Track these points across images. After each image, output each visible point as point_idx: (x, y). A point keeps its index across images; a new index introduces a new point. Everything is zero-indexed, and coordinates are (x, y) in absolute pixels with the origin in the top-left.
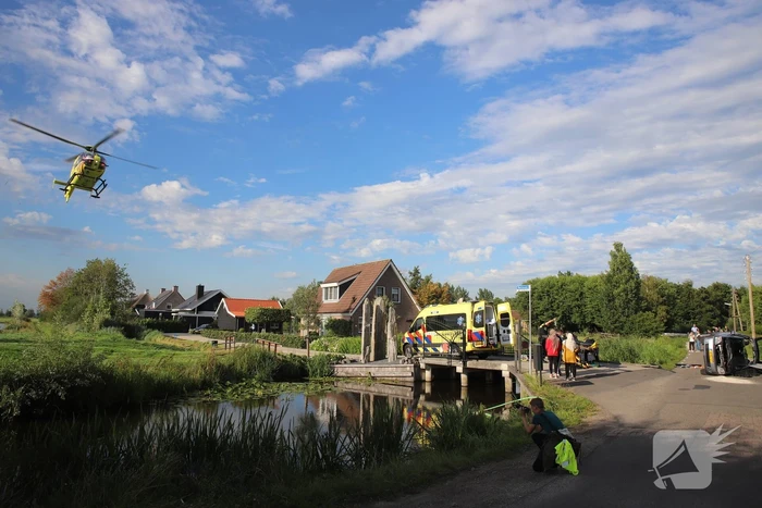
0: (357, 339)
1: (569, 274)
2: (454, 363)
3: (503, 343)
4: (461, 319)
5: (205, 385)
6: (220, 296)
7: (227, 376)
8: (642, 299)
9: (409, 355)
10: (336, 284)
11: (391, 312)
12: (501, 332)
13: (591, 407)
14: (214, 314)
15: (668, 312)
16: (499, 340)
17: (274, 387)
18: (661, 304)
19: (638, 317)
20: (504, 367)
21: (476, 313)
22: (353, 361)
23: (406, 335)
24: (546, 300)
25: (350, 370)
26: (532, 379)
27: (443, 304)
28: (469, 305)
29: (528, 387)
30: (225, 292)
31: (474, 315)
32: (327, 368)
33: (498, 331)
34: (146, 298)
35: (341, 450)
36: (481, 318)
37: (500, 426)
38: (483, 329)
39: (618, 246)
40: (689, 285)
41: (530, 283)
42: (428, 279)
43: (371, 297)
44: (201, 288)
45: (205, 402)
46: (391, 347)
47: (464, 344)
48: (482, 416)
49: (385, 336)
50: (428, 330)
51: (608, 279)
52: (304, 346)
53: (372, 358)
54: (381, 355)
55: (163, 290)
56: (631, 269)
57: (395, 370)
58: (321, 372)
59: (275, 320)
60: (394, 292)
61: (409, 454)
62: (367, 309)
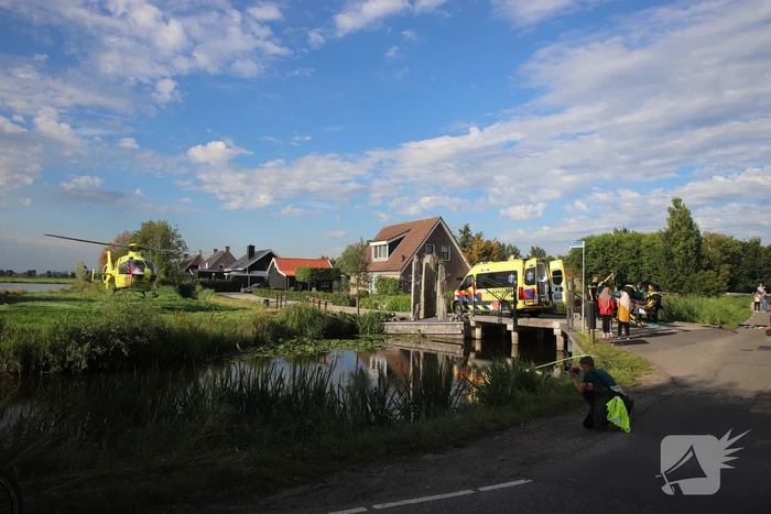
0: (406, 297)
1: (625, 231)
2: (504, 321)
3: (554, 301)
4: (512, 276)
5: (258, 342)
6: (271, 255)
7: (279, 333)
8: (703, 257)
9: (459, 313)
10: (385, 243)
11: (441, 270)
12: (553, 290)
13: (645, 366)
14: (265, 274)
15: (731, 270)
16: (550, 298)
17: (324, 344)
18: (725, 262)
19: (698, 277)
20: (556, 325)
21: (528, 270)
22: (403, 319)
23: (456, 293)
24: (600, 258)
25: (400, 328)
26: (584, 337)
27: (493, 261)
28: (520, 262)
29: (580, 345)
30: (275, 252)
31: (526, 272)
32: (377, 325)
33: (550, 289)
34: (199, 258)
35: (390, 405)
36: (533, 276)
37: (551, 383)
38: (535, 287)
39: (676, 202)
40: (757, 243)
41: (585, 240)
42: (479, 236)
43: (421, 255)
44: (251, 248)
45: (258, 358)
46: (441, 305)
47: (515, 302)
48: (532, 373)
49: (435, 293)
50: (479, 288)
51: (667, 236)
52: (353, 304)
53: (422, 316)
54: (430, 312)
55: (216, 250)
56: (691, 225)
57: (445, 327)
58: (371, 329)
59: (324, 279)
60: (444, 249)
61: (457, 409)
62: (416, 266)
